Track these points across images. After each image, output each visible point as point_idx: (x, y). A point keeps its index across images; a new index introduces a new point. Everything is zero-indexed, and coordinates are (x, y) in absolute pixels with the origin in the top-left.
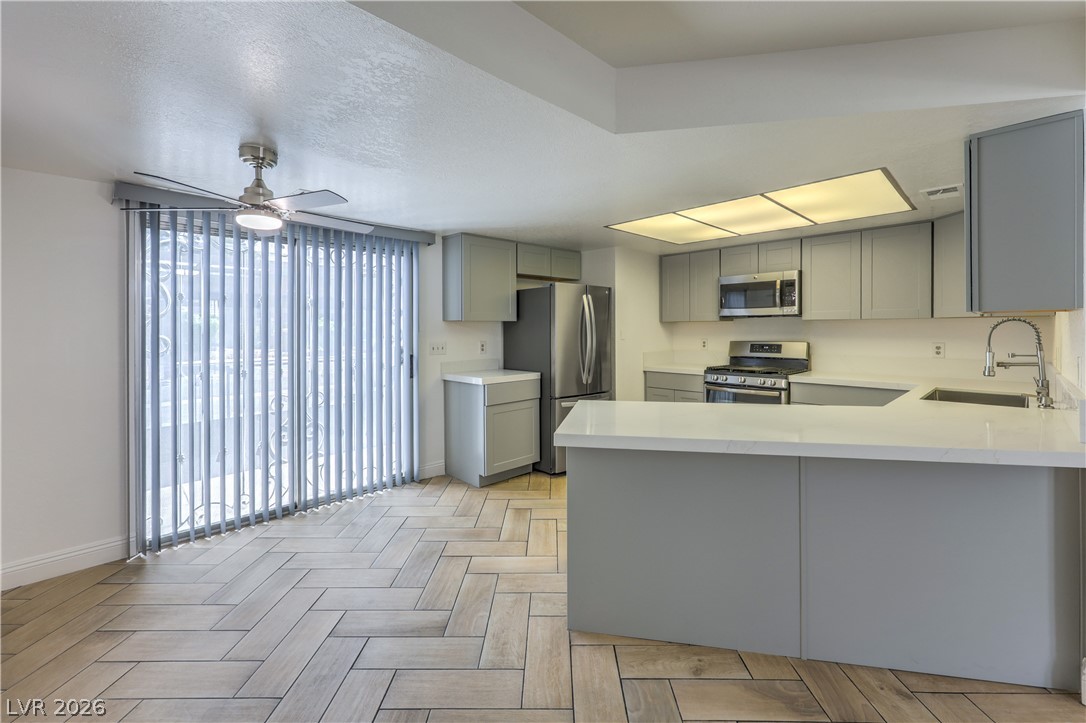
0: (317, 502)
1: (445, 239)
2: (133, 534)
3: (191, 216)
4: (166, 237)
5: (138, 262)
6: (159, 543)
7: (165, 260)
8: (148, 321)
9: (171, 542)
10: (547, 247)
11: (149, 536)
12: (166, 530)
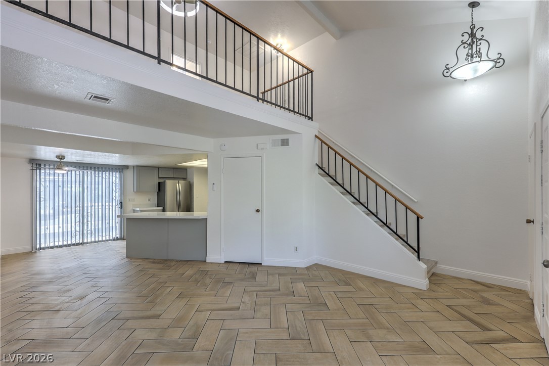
0: (87, 243)
1: (133, 167)
2: (34, 245)
3: (45, 165)
4: (42, 171)
5: (35, 178)
6: (40, 249)
7: (42, 177)
8: (38, 193)
9: (44, 248)
10: (171, 168)
11: (38, 246)
12: (43, 246)
